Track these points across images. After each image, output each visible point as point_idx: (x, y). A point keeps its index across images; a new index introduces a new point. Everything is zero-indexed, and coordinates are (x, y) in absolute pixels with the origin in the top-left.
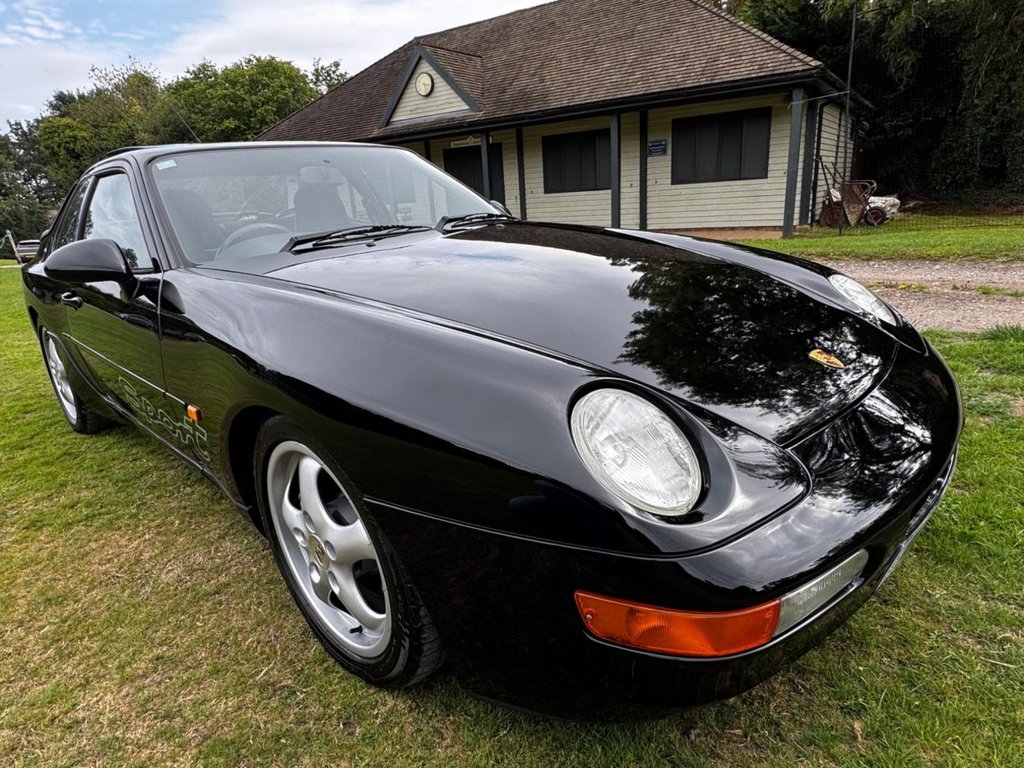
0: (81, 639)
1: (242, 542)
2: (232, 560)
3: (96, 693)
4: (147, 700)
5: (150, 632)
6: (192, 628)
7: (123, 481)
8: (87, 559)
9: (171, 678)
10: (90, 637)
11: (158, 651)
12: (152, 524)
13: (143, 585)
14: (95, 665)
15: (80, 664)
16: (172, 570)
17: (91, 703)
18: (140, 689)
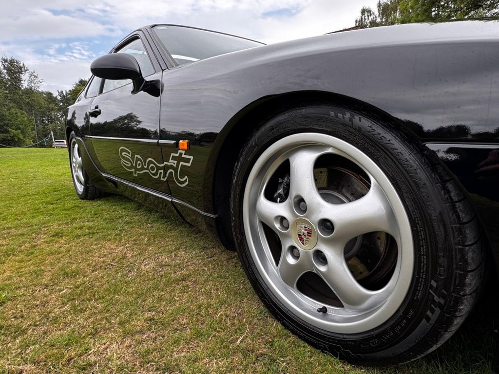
0: (90, 300)
1: (191, 252)
2: (188, 262)
3: (104, 341)
4: (148, 352)
5: (140, 301)
6: (171, 301)
7: (109, 219)
8: (90, 254)
9: (163, 337)
10: (96, 300)
11: (148, 315)
12: (130, 239)
13: (130, 271)
14: (102, 319)
15: (90, 318)
16: (148, 264)
17: (101, 349)
18: (140, 343)
